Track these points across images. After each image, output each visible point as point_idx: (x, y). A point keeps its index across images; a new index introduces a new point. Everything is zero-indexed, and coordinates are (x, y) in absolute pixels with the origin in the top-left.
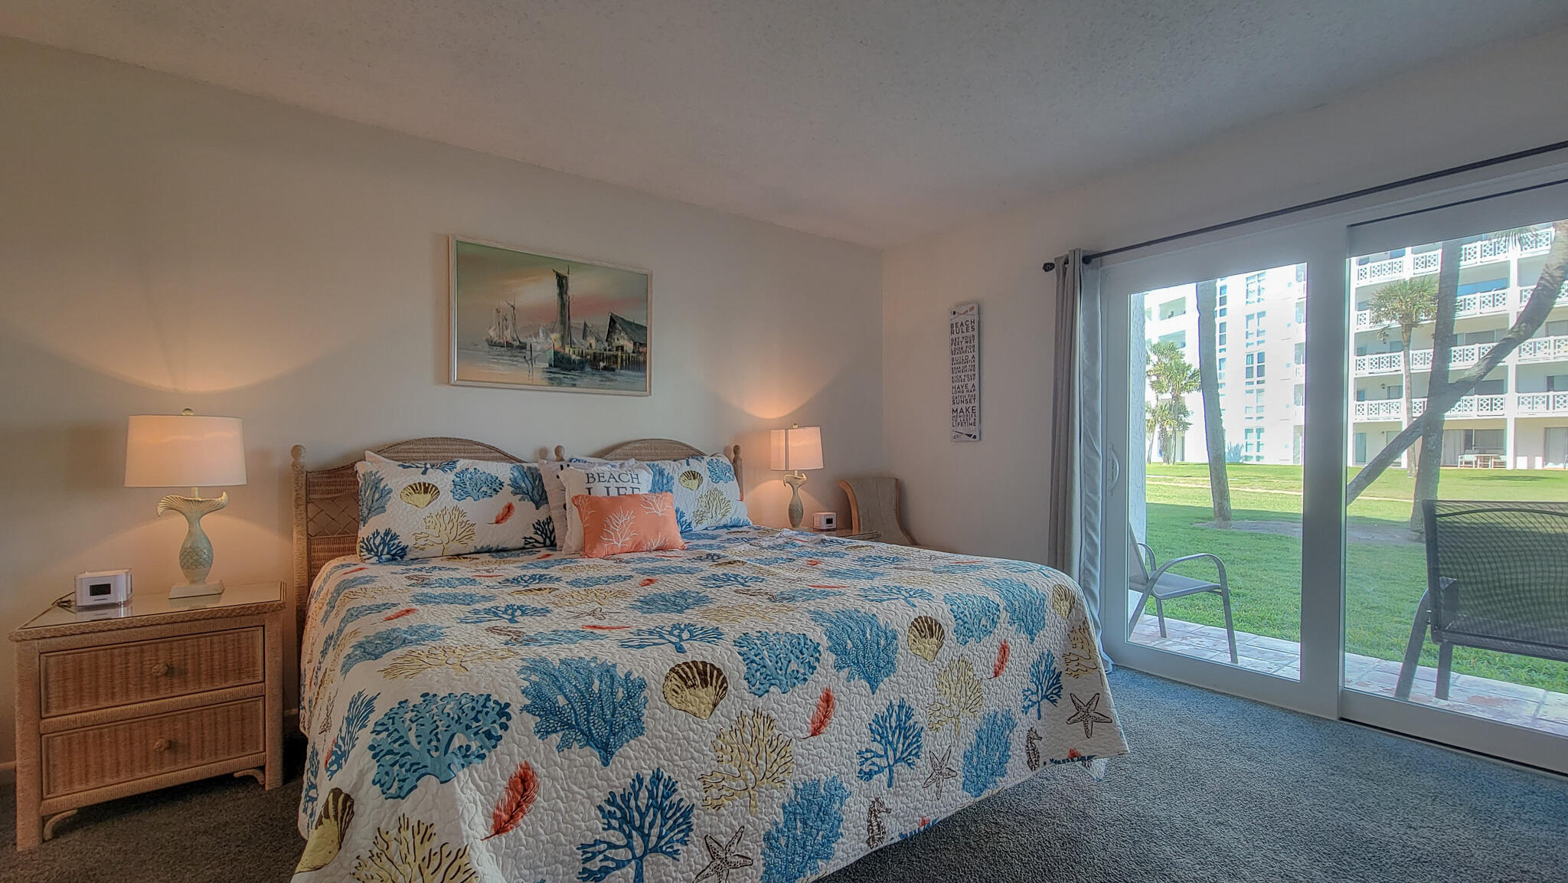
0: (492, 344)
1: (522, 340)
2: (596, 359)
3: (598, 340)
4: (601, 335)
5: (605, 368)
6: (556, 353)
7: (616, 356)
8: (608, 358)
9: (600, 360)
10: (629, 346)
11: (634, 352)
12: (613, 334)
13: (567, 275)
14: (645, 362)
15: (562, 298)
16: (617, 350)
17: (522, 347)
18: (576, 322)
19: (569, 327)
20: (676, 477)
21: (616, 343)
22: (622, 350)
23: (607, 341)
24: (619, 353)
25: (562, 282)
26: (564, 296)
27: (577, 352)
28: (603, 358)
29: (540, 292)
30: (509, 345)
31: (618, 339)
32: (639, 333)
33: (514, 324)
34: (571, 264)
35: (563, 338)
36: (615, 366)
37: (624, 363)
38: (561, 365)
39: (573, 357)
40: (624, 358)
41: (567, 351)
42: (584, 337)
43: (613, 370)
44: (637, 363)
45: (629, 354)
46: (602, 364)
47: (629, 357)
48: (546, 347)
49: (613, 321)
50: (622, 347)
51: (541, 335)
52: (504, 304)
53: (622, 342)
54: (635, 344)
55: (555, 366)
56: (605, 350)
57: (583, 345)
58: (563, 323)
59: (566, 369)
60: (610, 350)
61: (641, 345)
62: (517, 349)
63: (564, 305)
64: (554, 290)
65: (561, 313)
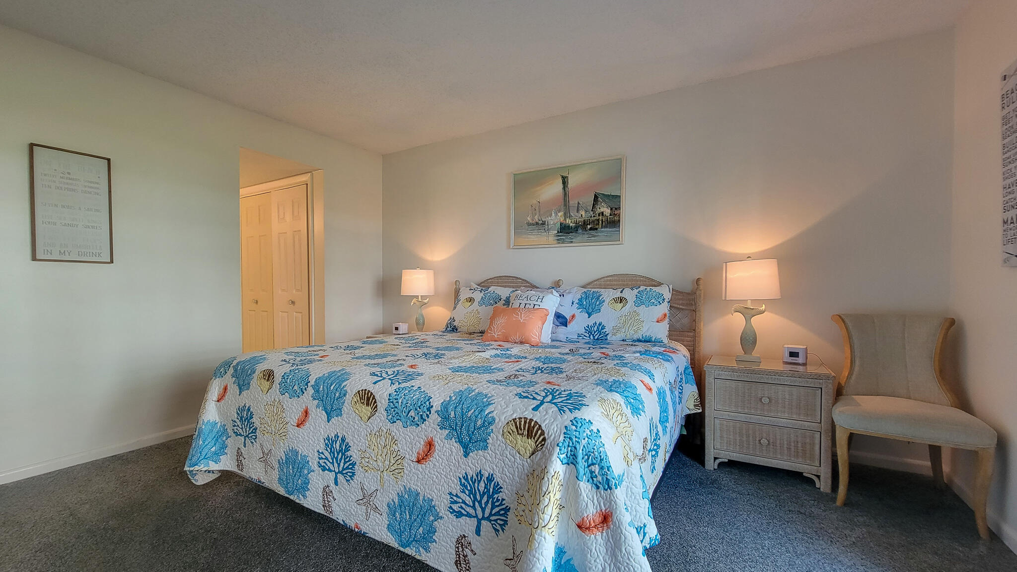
0: (529, 224)
1: (543, 220)
2: (585, 223)
3: (586, 211)
4: (588, 208)
5: (591, 229)
6: (561, 224)
7: (598, 220)
8: (593, 222)
9: (588, 224)
10: (607, 211)
11: (611, 215)
12: (596, 206)
13: (567, 175)
14: (619, 221)
15: (565, 190)
16: (599, 215)
17: (543, 224)
18: (573, 202)
19: (569, 206)
20: (607, 301)
21: (599, 211)
22: (603, 215)
23: (592, 211)
24: (601, 217)
25: (565, 181)
26: (566, 188)
27: (573, 221)
28: (590, 222)
29: (554, 189)
30: (537, 224)
31: (600, 208)
32: (615, 201)
33: (539, 212)
34: (569, 168)
35: (565, 214)
36: (597, 227)
37: (604, 223)
38: (565, 230)
39: (571, 224)
40: (604, 220)
41: (567, 222)
42: (578, 211)
43: (597, 229)
44: (614, 223)
45: (607, 217)
46: (589, 227)
47: (607, 219)
48: (555, 222)
49: (596, 197)
50: (603, 213)
51: (553, 214)
52: (535, 202)
53: (602, 210)
54: (611, 209)
55: (561, 232)
56: (591, 217)
57: (576, 216)
58: (565, 205)
59: (567, 233)
60: (594, 216)
61: (616, 209)
62: (541, 225)
63: (565, 194)
64: (561, 186)
65: (564, 199)
